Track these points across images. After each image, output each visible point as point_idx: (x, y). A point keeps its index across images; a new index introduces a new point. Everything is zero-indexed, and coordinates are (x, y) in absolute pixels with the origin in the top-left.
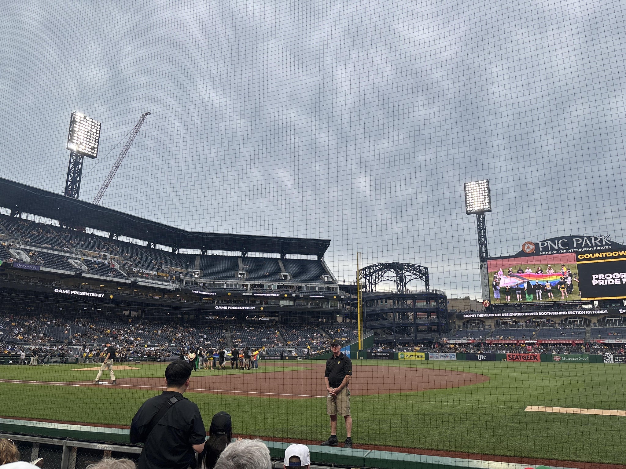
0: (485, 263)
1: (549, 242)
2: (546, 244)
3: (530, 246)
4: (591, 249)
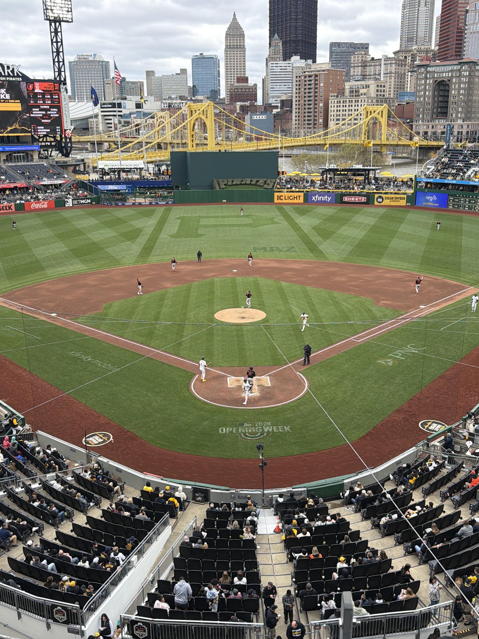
4: (4, 79)
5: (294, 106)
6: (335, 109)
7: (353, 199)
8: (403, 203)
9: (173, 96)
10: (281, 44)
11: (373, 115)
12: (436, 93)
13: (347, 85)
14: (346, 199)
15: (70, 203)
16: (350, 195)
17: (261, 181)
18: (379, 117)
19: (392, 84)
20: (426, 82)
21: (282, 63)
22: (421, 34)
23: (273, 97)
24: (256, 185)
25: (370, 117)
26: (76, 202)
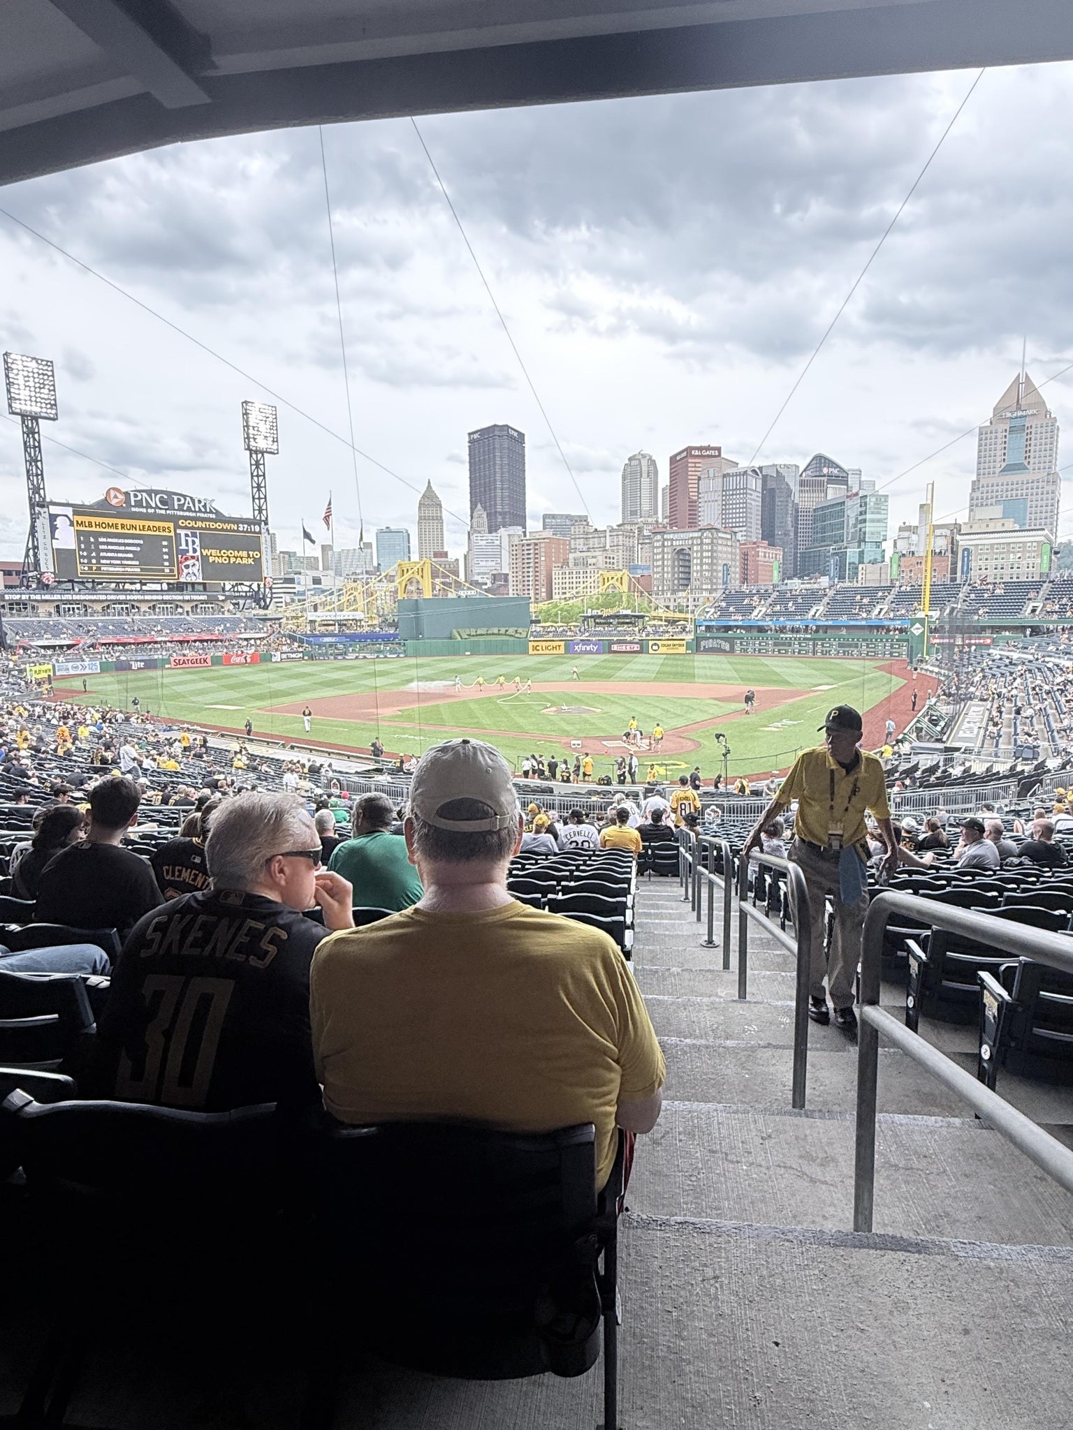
0: (46, 509)
1: (144, 494)
2: (139, 498)
3: (118, 495)
4: (194, 514)
5: (510, 578)
6: (560, 581)
7: (623, 648)
8: (683, 650)
9: (358, 571)
10: (485, 516)
11: (611, 582)
12: (676, 563)
13: (571, 556)
14: (615, 647)
15: (277, 657)
16: (619, 642)
17: (511, 631)
18: (618, 584)
19: (621, 557)
20: (663, 551)
21: (490, 536)
22: (646, 507)
23: (479, 574)
24: (505, 635)
25: (607, 584)
26: (284, 656)
